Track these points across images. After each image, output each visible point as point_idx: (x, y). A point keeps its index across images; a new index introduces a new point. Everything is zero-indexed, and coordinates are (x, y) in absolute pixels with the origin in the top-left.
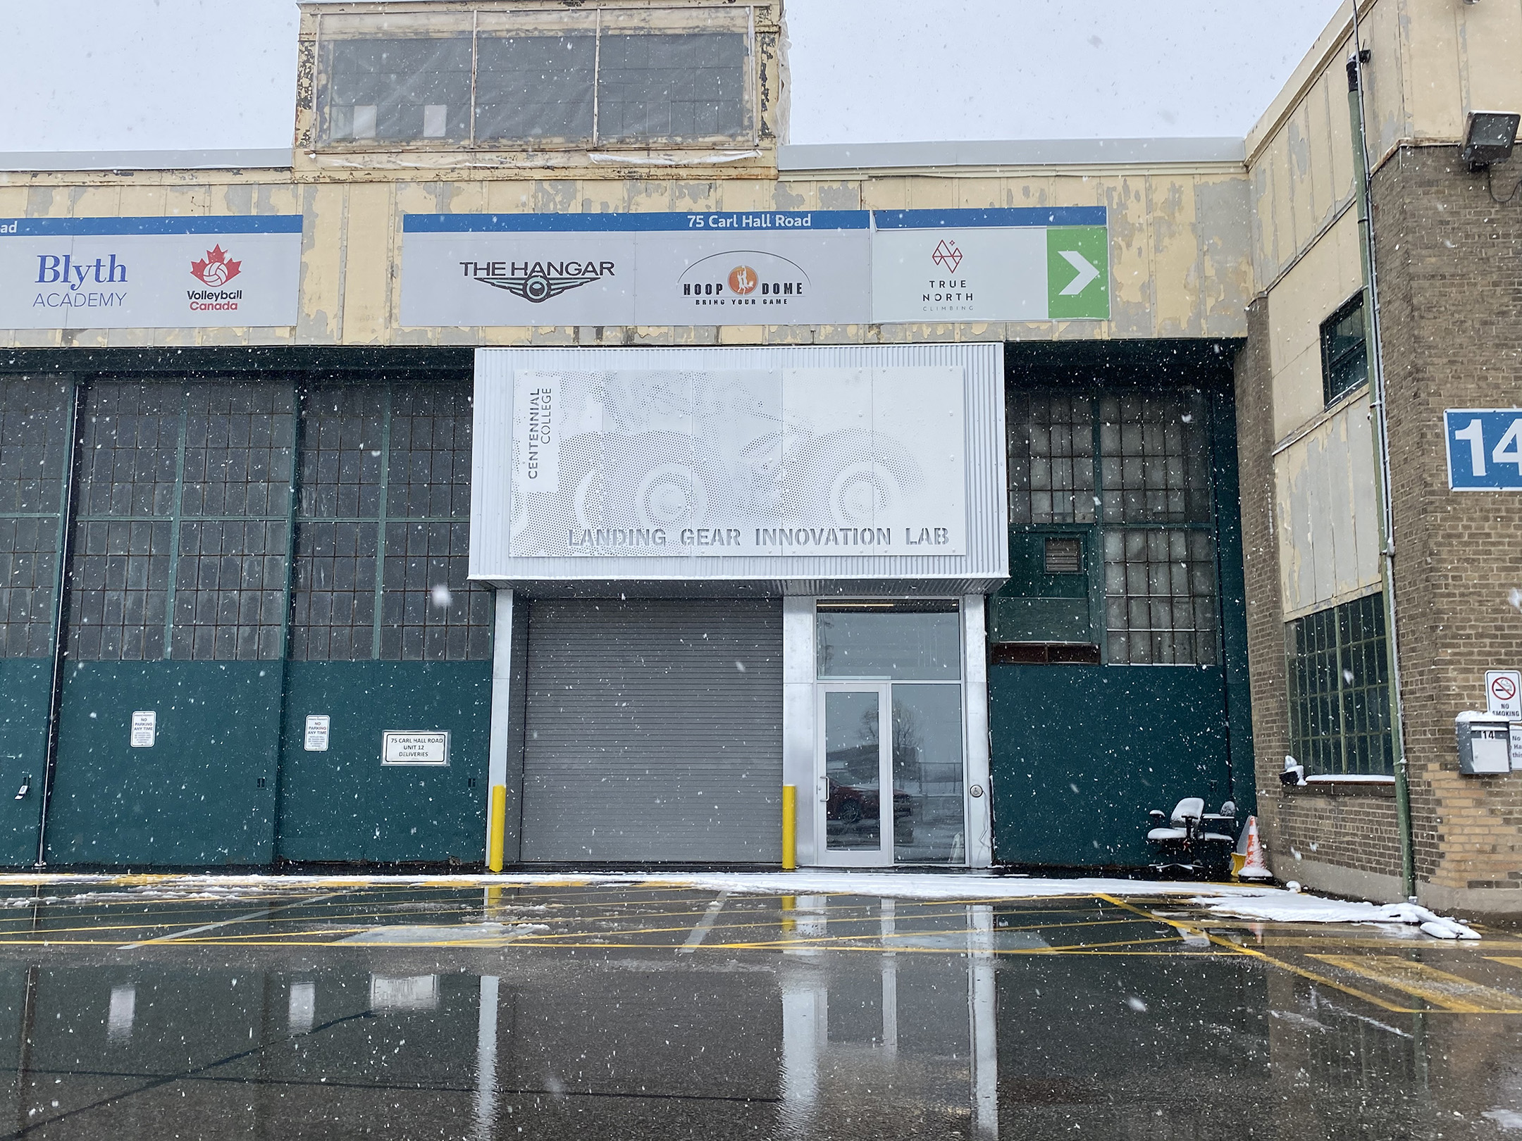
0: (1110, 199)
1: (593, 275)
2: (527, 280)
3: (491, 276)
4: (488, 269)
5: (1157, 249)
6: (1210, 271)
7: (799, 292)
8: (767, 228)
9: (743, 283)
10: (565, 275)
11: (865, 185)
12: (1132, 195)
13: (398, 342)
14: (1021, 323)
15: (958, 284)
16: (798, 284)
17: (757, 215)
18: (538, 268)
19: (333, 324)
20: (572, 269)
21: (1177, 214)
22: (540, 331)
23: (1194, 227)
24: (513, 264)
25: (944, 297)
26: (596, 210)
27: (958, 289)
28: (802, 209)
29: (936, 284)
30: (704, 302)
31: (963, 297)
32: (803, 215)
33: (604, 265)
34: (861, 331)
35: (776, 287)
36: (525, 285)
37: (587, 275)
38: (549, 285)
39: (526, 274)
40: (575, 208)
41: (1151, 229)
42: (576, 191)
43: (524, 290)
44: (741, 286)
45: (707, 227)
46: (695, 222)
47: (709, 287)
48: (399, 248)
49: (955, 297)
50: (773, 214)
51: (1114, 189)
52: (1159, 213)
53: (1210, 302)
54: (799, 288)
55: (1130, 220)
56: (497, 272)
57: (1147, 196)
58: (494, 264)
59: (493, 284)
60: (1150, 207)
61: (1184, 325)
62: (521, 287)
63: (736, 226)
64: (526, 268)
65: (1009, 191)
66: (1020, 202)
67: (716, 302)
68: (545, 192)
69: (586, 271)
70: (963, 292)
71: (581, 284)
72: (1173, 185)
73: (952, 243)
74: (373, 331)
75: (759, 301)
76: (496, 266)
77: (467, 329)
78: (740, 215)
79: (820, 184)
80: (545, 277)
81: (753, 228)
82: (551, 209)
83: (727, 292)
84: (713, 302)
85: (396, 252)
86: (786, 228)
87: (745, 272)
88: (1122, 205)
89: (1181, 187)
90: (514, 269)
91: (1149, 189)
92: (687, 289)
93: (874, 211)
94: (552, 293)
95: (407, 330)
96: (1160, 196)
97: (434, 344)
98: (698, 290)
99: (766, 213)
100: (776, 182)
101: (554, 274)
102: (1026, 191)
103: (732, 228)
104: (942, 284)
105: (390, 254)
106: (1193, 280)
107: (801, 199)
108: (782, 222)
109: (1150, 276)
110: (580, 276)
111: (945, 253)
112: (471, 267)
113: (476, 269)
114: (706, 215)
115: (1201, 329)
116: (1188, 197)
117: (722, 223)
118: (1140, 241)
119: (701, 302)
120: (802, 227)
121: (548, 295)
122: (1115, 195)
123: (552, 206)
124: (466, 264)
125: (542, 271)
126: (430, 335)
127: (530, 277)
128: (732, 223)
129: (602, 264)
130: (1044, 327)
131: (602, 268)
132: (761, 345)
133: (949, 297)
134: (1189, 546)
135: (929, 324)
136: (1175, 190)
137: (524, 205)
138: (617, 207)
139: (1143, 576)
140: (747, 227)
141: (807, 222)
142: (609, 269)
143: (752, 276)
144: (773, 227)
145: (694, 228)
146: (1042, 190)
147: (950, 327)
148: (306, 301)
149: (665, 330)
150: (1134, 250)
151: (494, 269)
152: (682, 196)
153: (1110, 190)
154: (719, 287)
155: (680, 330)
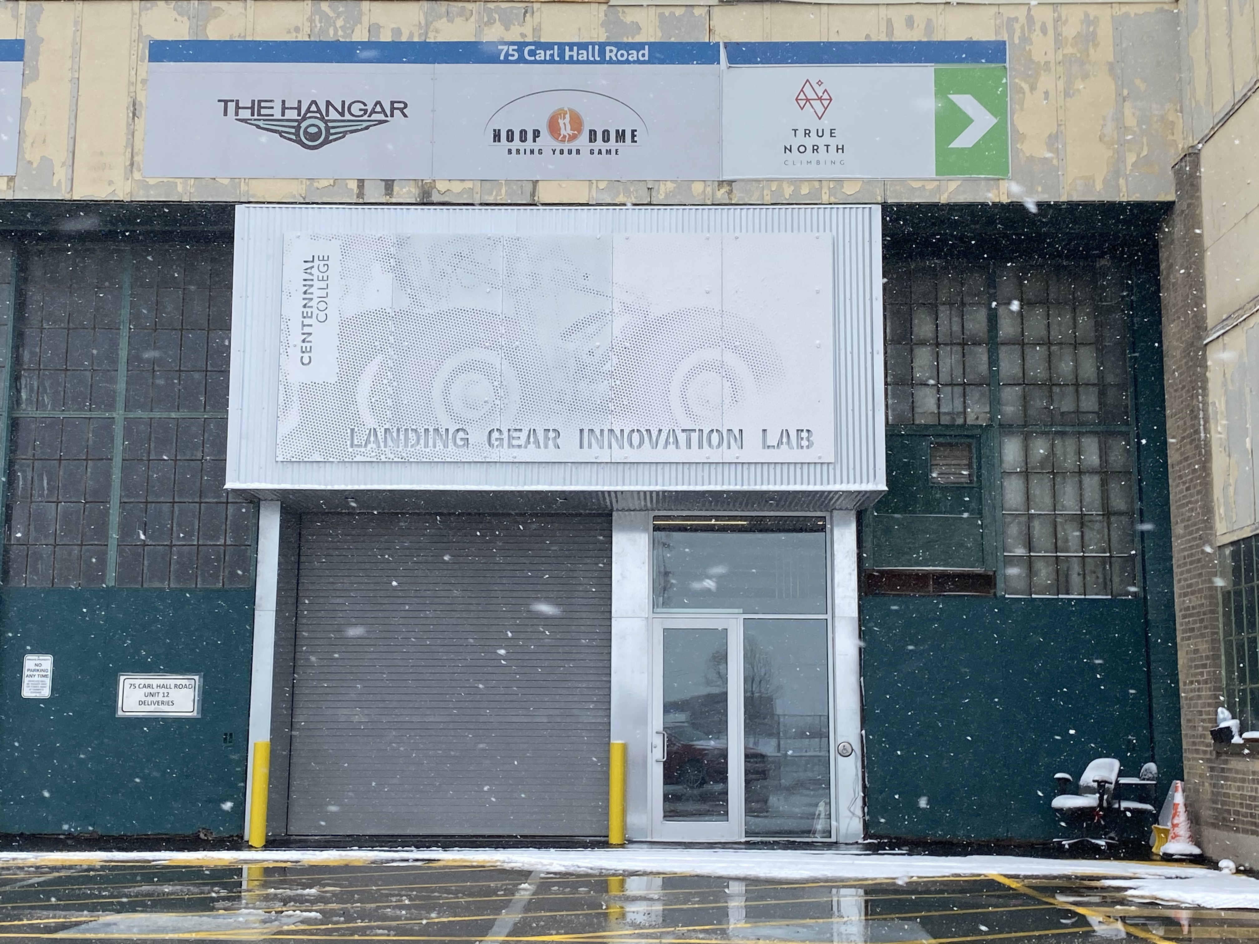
0: (1011, 32)
1: (381, 117)
2: (300, 122)
3: (256, 117)
4: (252, 108)
5: (1067, 94)
6: (1130, 121)
7: (633, 141)
8: (595, 62)
9: (566, 130)
10: (348, 116)
11: (716, 11)
12: (1037, 27)
13: (141, 196)
14: (902, 181)
15: (827, 133)
16: (633, 131)
17: (583, 46)
18: (314, 108)
19: (61, 174)
20: (355, 109)
21: (1092, 51)
22: (316, 184)
23: (1111, 67)
24: (284, 102)
25: (809, 149)
26: (386, 37)
27: (827, 139)
28: (638, 39)
29: (800, 133)
30: (518, 151)
31: (832, 149)
32: (638, 46)
33: (396, 105)
34: (709, 189)
35: (606, 134)
36: (298, 128)
37: (374, 117)
38: (328, 129)
39: (299, 115)
40: (360, 35)
41: (1060, 69)
42: (361, 14)
43: (297, 134)
44: (563, 132)
45: (521, 60)
46: (507, 55)
47: (523, 133)
48: (144, 82)
49: (822, 149)
50: (602, 46)
51: (1016, 19)
52: (1069, 50)
53: (1131, 158)
54: (633, 136)
55: (1035, 58)
56: (263, 112)
57: (1055, 28)
58: (259, 101)
59: (258, 127)
60: (1059, 43)
61: (1099, 186)
62: (293, 131)
63: (557, 58)
64: (299, 109)
65: (889, 22)
66: (902, 35)
67: (532, 152)
68: (324, 16)
69: (373, 112)
70: (833, 142)
71: (367, 128)
72: (1087, 15)
73: (820, 83)
74: (111, 183)
75: (585, 151)
76: (263, 104)
77: (226, 182)
78: (561, 46)
79: (660, 10)
80: (322, 119)
81: (578, 62)
82: (331, 36)
83: (545, 139)
84: (528, 152)
85: (139, 86)
86: (619, 62)
87: (568, 116)
88: (1025, 39)
89: (1096, 18)
90: (284, 108)
91: (1057, 20)
92: (497, 136)
93: (726, 45)
94: (331, 138)
95: (152, 182)
96: (1070, 30)
97: (186, 199)
98: (510, 136)
99: (593, 44)
100: (604, 7)
101: (333, 115)
102: (910, 22)
103: (552, 61)
104: (807, 133)
105: (132, 89)
106: (1110, 129)
107: (637, 28)
108: (613, 55)
109: (1059, 125)
110: (365, 117)
111: (811, 95)
112: (231, 106)
113: (238, 107)
114: (521, 46)
115: (1119, 191)
116: (1105, 32)
117: (541, 55)
118: (1046, 82)
119: (514, 151)
120: (638, 62)
121: (326, 142)
122: (1017, 27)
123: (331, 32)
124: (226, 102)
125: (319, 111)
126: (180, 188)
127: (304, 119)
128: (552, 55)
129: (392, 103)
130: (930, 186)
131: (393, 109)
132: (587, 205)
133: (815, 149)
134: (1103, 453)
135: (792, 181)
136: (1088, 21)
137: (297, 30)
138: (411, 34)
139: (1048, 492)
140: (571, 61)
141: (643, 55)
142: (401, 110)
143: (577, 122)
144: (603, 61)
145: (506, 61)
146: (929, 20)
147: (817, 184)
148: (27, 145)
149: (469, 185)
150: (1039, 93)
151: (260, 107)
152: (490, 22)
153: (1011, 21)
154: (536, 134)
155: (487, 185)
